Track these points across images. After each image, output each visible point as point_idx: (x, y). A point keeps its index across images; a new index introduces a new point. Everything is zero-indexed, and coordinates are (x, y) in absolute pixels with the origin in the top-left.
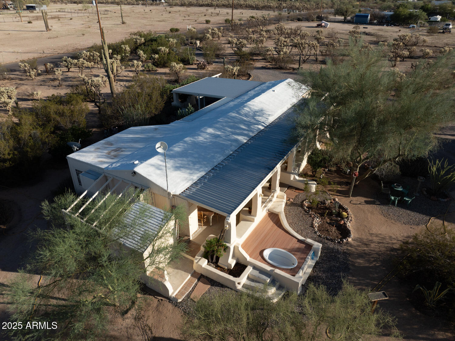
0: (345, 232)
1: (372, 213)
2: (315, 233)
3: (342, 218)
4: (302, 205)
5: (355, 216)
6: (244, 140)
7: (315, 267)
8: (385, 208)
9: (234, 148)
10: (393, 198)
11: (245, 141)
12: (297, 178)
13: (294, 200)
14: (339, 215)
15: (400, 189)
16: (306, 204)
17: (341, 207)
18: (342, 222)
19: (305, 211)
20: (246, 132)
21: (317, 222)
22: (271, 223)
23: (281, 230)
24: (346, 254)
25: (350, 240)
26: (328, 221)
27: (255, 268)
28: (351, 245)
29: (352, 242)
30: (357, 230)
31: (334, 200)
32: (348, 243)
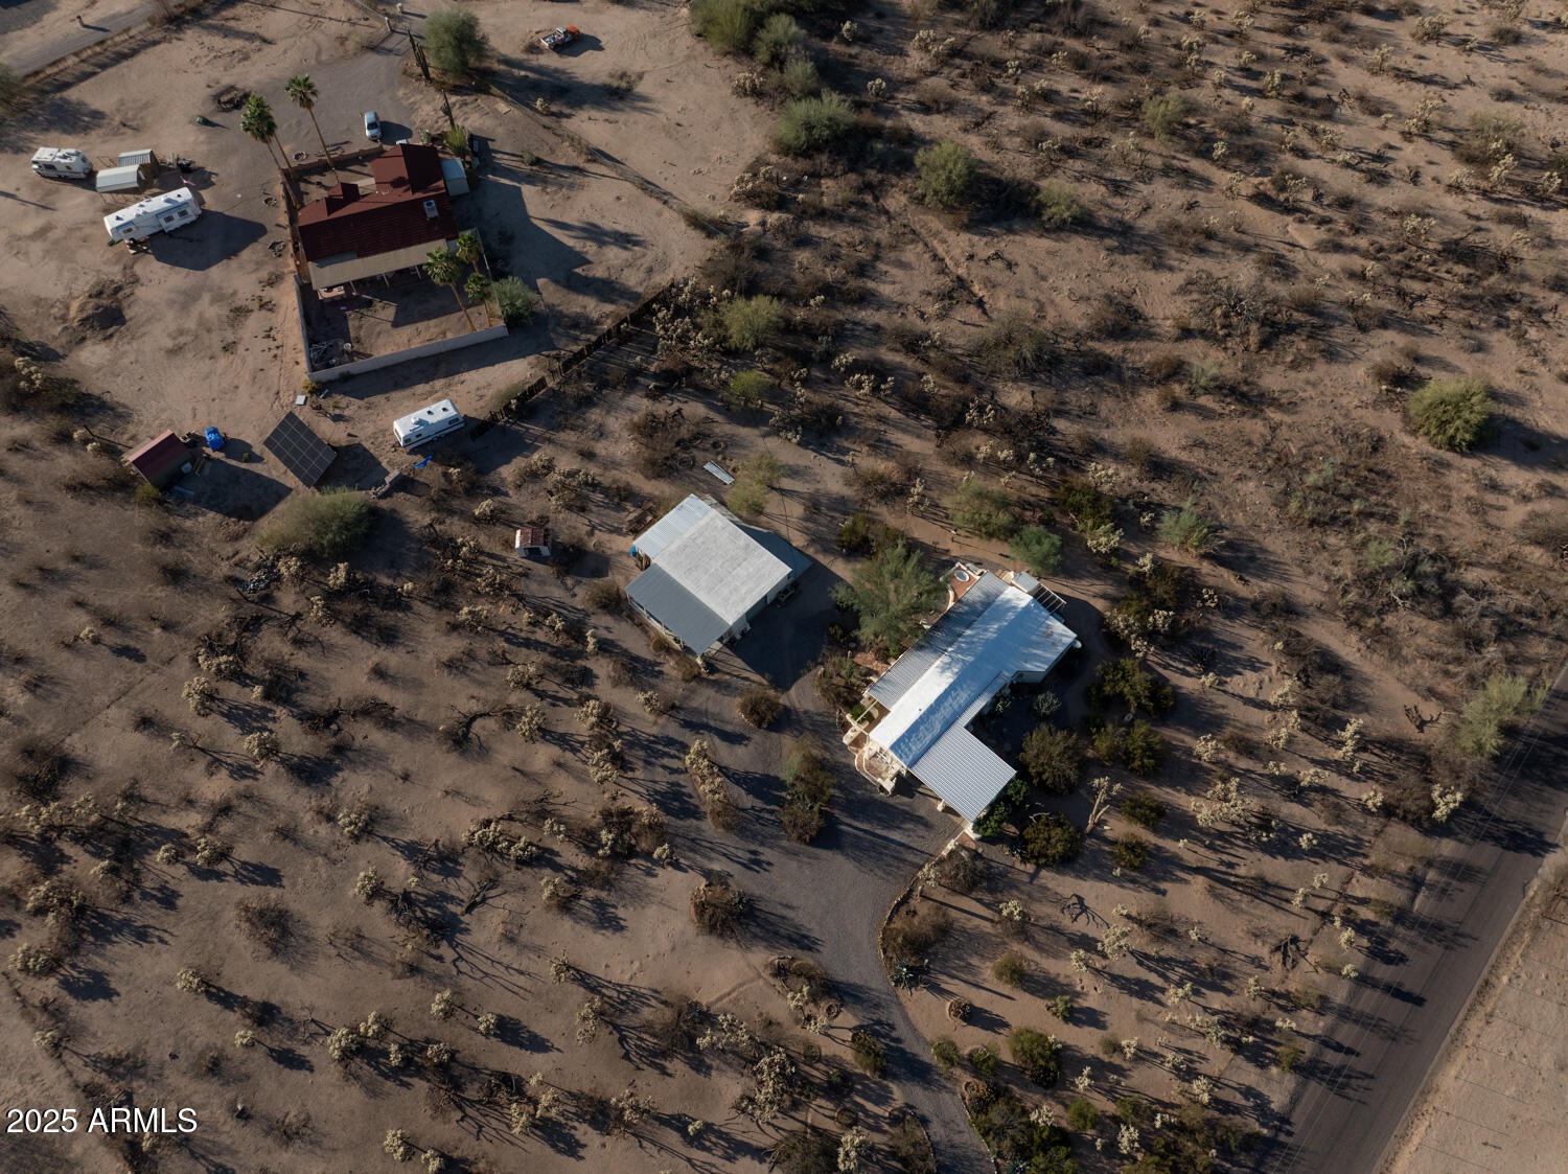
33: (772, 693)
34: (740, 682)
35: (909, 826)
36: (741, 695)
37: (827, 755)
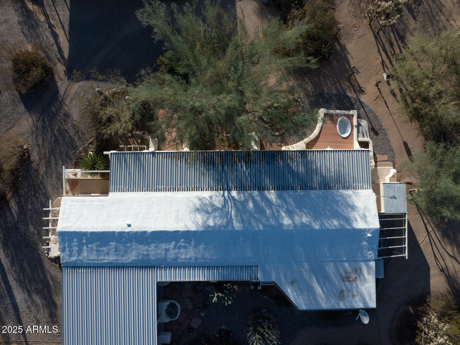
6: (271, 194)
9: (291, 193)
11: (272, 191)
33: (60, 69)
34: (48, 34)
35: (37, 299)
36: (35, 45)
37: (42, 170)
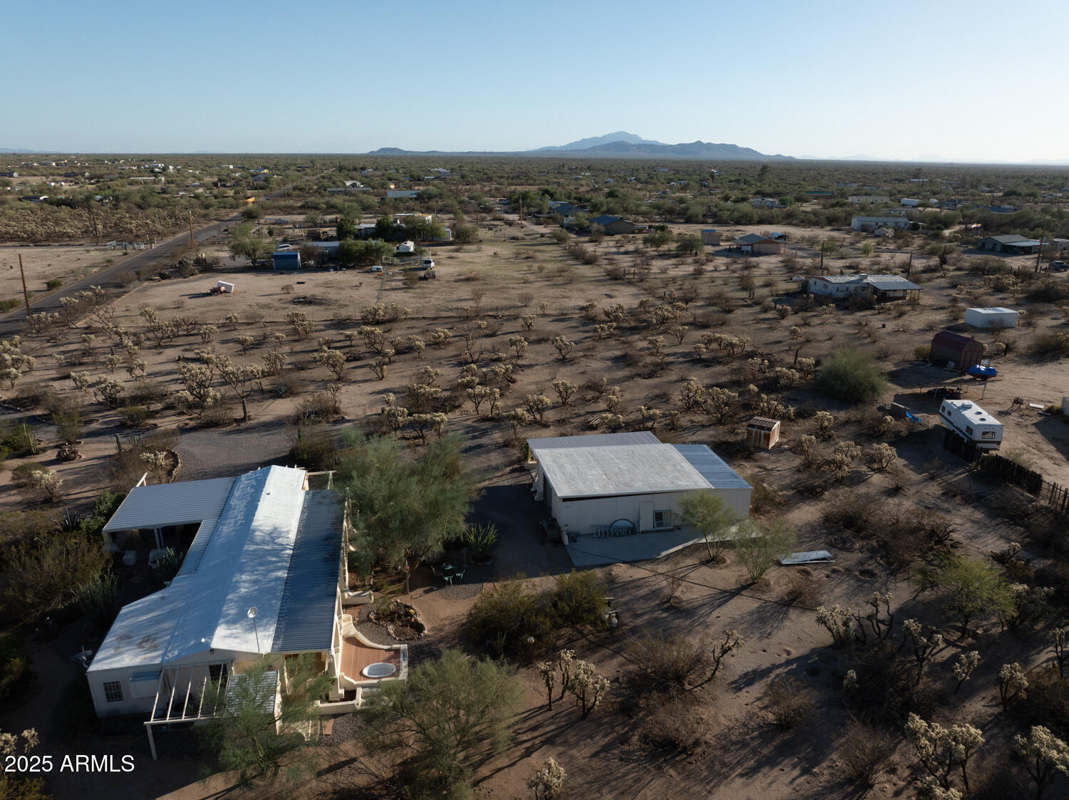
0: (419, 628)
1: (434, 600)
2: (395, 639)
3: (412, 616)
4: (370, 620)
5: (421, 609)
6: (283, 574)
7: (409, 666)
8: (442, 591)
9: (282, 587)
10: (446, 579)
11: (286, 575)
12: (351, 594)
13: (359, 618)
14: (407, 614)
15: (450, 567)
16: (372, 616)
17: (406, 606)
18: (413, 620)
19: (375, 623)
20: (279, 564)
21: (391, 628)
22: (354, 647)
23: (365, 649)
24: (428, 645)
25: (426, 632)
26: (400, 623)
27: (363, 686)
28: (430, 636)
29: (429, 633)
30: (428, 621)
31: (397, 602)
32: (425, 636)
